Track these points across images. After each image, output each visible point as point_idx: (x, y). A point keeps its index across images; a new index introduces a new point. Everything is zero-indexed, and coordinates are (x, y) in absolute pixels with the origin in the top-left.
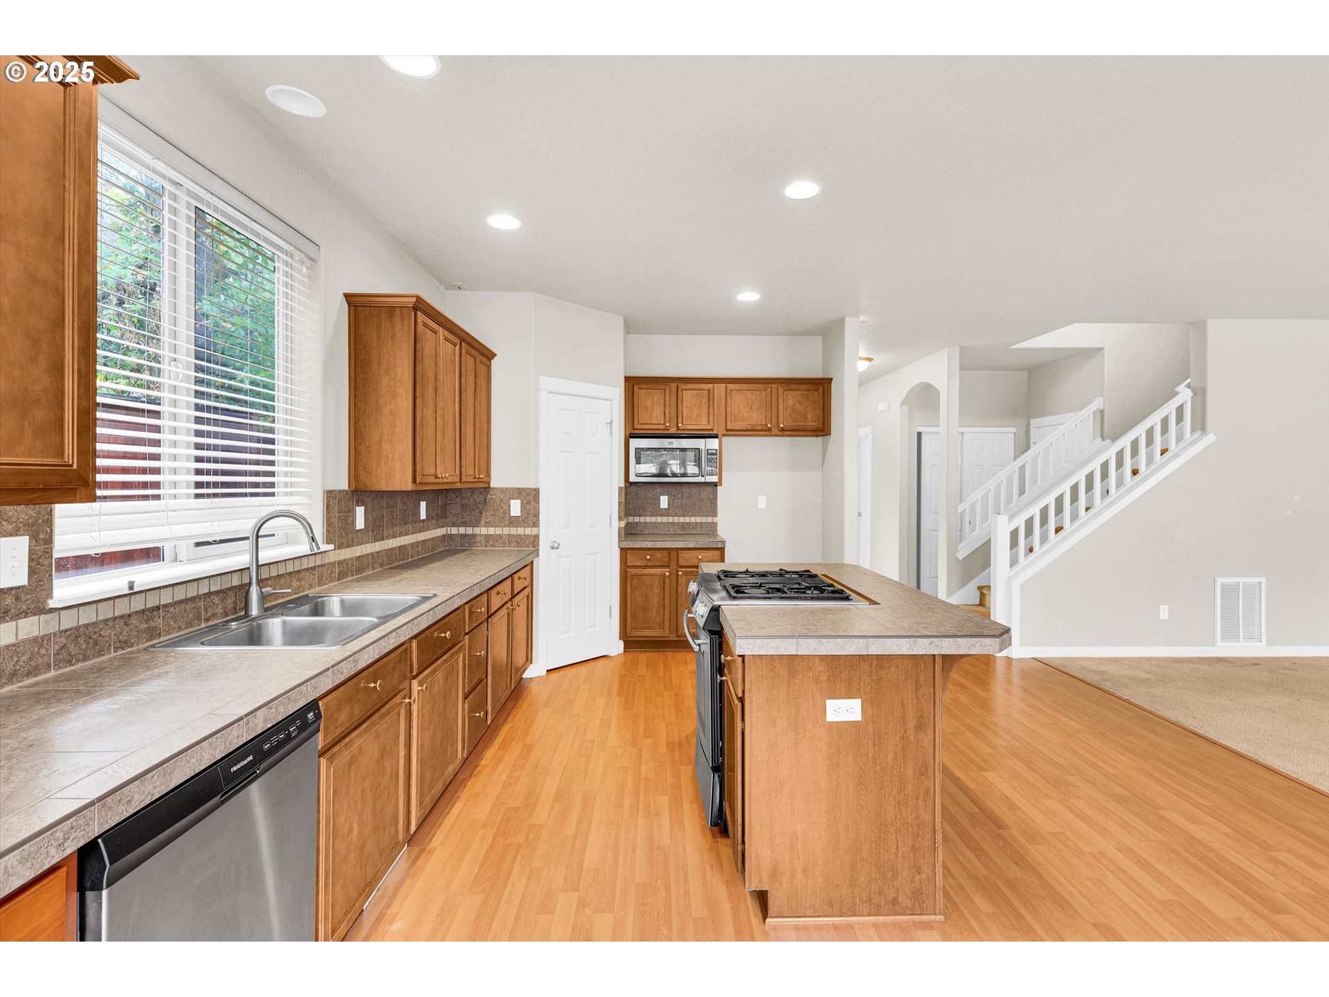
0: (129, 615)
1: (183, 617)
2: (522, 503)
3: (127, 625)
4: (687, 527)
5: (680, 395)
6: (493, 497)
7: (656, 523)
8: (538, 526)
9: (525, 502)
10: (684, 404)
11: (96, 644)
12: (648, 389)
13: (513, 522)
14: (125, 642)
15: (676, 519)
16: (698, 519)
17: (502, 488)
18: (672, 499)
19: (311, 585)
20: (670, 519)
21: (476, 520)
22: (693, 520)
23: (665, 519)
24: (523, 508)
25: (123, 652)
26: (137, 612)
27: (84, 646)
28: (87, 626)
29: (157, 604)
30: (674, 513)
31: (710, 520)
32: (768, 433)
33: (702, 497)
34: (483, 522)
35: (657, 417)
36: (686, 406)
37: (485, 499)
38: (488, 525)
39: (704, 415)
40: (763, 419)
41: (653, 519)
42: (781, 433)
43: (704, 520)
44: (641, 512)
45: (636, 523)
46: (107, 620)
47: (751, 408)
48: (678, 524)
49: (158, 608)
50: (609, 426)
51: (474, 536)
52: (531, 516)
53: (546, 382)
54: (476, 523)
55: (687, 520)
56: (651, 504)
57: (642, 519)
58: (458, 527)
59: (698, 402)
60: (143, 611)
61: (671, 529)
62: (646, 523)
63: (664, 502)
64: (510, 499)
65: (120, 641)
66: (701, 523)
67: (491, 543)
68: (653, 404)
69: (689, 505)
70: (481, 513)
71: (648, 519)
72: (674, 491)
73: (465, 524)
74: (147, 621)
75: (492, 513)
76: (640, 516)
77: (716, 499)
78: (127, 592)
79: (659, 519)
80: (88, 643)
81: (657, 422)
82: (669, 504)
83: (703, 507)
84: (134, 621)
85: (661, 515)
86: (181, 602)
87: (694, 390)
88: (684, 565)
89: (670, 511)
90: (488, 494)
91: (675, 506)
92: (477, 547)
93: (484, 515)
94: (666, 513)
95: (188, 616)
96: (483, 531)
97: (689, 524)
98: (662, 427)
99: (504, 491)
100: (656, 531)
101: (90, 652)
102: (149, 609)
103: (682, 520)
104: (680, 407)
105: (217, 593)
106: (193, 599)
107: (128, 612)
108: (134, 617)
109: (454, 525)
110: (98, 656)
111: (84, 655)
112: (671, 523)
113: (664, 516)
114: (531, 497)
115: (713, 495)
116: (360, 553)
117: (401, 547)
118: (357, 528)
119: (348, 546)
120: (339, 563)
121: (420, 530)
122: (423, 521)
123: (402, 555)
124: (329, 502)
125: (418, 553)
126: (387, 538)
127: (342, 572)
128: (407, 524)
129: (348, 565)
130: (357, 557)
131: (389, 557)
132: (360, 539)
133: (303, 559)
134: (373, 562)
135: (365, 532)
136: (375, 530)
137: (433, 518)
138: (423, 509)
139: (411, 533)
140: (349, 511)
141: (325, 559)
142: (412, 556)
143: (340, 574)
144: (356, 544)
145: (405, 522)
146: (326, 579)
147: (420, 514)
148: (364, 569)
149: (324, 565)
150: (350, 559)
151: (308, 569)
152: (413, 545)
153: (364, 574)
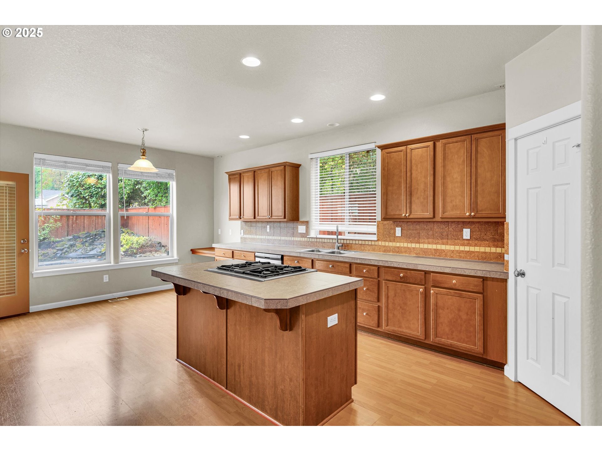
8: (508, 254)
27: (312, 245)
28: (313, 242)
60: (322, 242)
107: (319, 241)
116: (399, 246)
117: (438, 249)
118: (396, 236)
119: (391, 242)
120: (384, 246)
121: (463, 245)
122: (467, 240)
123: (438, 254)
124: (379, 225)
125: (460, 257)
126: (422, 243)
127: (386, 250)
128: (445, 239)
129: (390, 249)
130: (397, 247)
131: (424, 252)
132: (399, 240)
133: (366, 241)
134: (408, 251)
135: (403, 238)
136: (411, 238)
137: (485, 240)
138: (466, 233)
139: (450, 245)
140: (391, 229)
141: (377, 243)
142: (452, 257)
143: (385, 250)
144: (396, 241)
145: (443, 238)
146: (377, 250)
147: (463, 235)
148: (402, 252)
149: (376, 245)
150: (392, 247)
151: (368, 245)
152: (453, 251)
153: (402, 254)
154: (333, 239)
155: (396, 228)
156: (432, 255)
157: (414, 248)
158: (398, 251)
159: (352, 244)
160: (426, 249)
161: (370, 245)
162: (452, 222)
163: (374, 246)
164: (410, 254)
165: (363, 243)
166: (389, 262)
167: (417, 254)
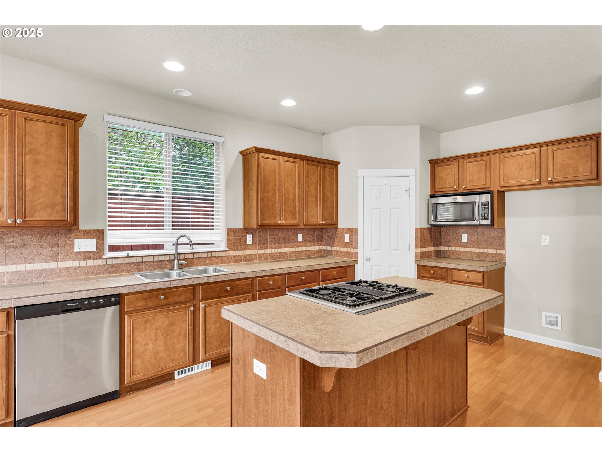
0: (131, 263)
1: (152, 267)
2: (350, 235)
3: (130, 266)
4: (481, 255)
5: (465, 166)
6: (339, 232)
7: (459, 252)
8: (358, 248)
9: (351, 235)
10: (468, 172)
11: (119, 269)
12: (443, 166)
13: (346, 245)
14: (129, 271)
15: (473, 250)
16: (490, 251)
17: (342, 228)
18: (471, 236)
19: (217, 263)
20: (469, 250)
21: (333, 243)
22: (486, 251)
23: (465, 249)
24: (350, 238)
25: (128, 273)
26: (134, 263)
27: (115, 270)
28: (115, 264)
29: (142, 261)
30: (471, 246)
31: (499, 251)
32: (538, 186)
33: (493, 235)
34: (335, 245)
35: (449, 183)
36: (469, 174)
37: (336, 233)
38: (337, 246)
39: (482, 178)
40: (532, 176)
41: (457, 249)
42: (551, 185)
43: (494, 251)
44: (449, 244)
45: (446, 250)
46: (123, 263)
47: (521, 169)
48: (474, 253)
49: (142, 262)
50: (408, 192)
51: (332, 251)
52: (353, 243)
53: (362, 172)
54: (332, 245)
55: (481, 250)
56: (456, 239)
57: (450, 249)
58: (327, 246)
59: (478, 170)
60: (136, 263)
61: (470, 256)
62: (453, 251)
63: (464, 238)
64: (345, 233)
65: (127, 270)
66: (492, 254)
67: (338, 255)
68: (447, 175)
69: (482, 240)
70: (334, 240)
71: (454, 249)
72: (471, 231)
73: (329, 245)
74: (137, 266)
75: (338, 240)
76: (448, 246)
77: (504, 236)
78: (126, 256)
79: (461, 249)
80: (116, 269)
81: (449, 186)
82: (468, 240)
83: (494, 243)
84: (132, 265)
85: (462, 247)
86: (151, 262)
87: (475, 161)
88: (456, 280)
89: (469, 244)
90: (337, 231)
91: (472, 241)
92: (333, 256)
93: (335, 241)
94: (466, 245)
95: (154, 267)
96: (335, 249)
97: (482, 253)
98: (452, 189)
99: (343, 229)
100: (459, 257)
101: (116, 272)
102: (138, 262)
103: (477, 250)
104: (465, 175)
105: (167, 260)
106: (157, 261)
107: (130, 262)
108: (132, 264)
109: (325, 245)
110: (120, 273)
111: (115, 272)
112: (469, 252)
113: (465, 247)
114: (353, 232)
115: (502, 234)
116: (250, 253)
117: (281, 253)
118: (248, 243)
119: (242, 250)
120: (235, 256)
121: (298, 246)
122: (300, 242)
123: (282, 257)
124: (229, 232)
125: (296, 256)
126: (270, 248)
127: (238, 260)
128: (287, 243)
129: (241, 257)
130: (248, 255)
131: (272, 256)
132: (250, 248)
133: (213, 253)
134: (260, 258)
135: (254, 245)
136: (261, 245)
137: (309, 241)
138: (300, 237)
139: (290, 247)
140: (242, 236)
141: (226, 254)
142: (291, 257)
143: (236, 260)
144: (247, 249)
145: (285, 242)
146: (227, 261)
147: (297, 239)
148: (253, 260)
149: (226, 256)
150: (243, 255)
151: (216, 257)
152: (291, 253)
153: (253, 262)
154: (160, 255)
155: (248, 235)
156: (278, 258)
157: (263, 254)
158: (249, 259)
159: (194, 258)
160: (273, 253)
161: (218, 257)
162: (291, 229)
163: (223, 257)
164: (260, 260)
165: (209, 255)
166: (293, 268)
167: (266, 260)
